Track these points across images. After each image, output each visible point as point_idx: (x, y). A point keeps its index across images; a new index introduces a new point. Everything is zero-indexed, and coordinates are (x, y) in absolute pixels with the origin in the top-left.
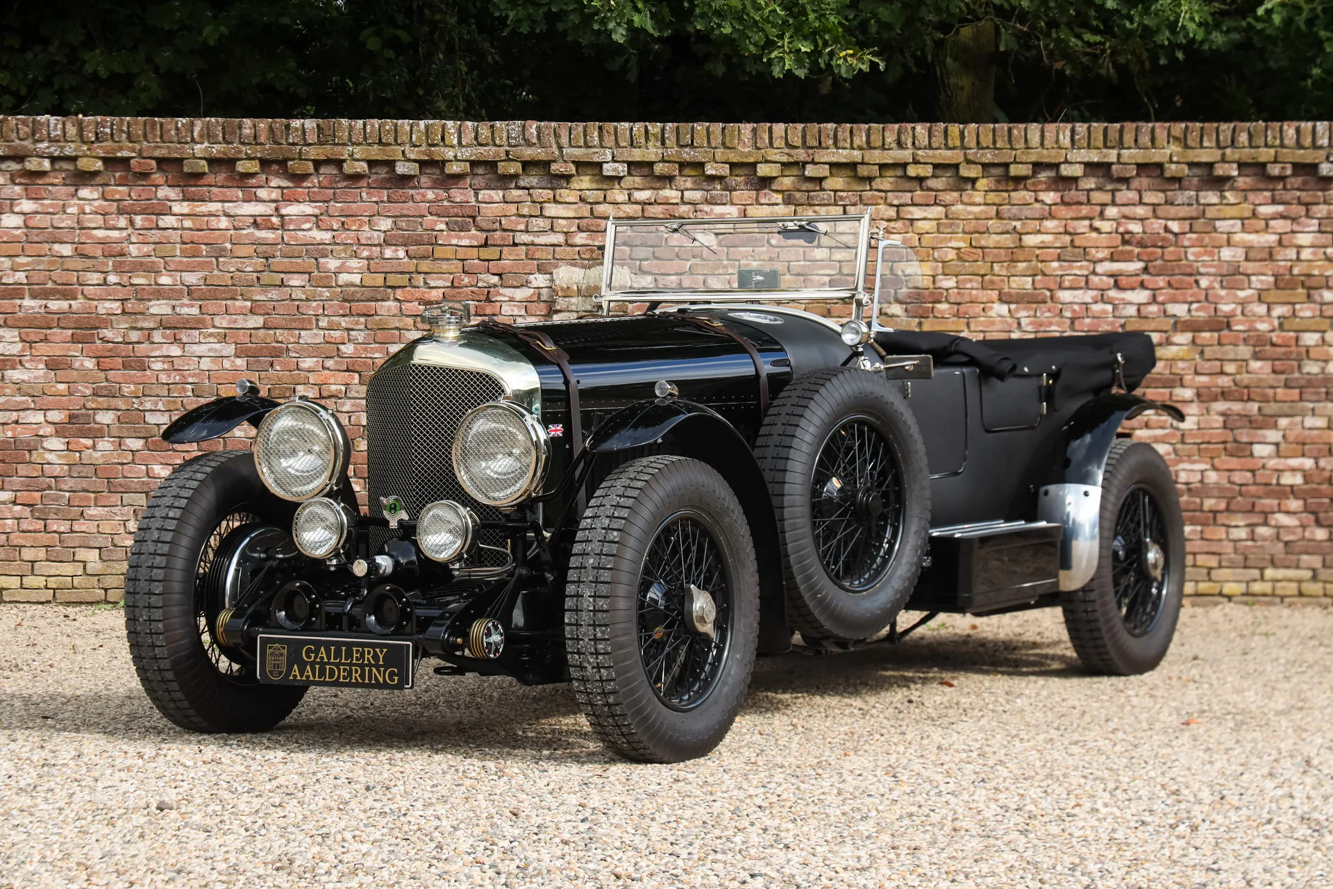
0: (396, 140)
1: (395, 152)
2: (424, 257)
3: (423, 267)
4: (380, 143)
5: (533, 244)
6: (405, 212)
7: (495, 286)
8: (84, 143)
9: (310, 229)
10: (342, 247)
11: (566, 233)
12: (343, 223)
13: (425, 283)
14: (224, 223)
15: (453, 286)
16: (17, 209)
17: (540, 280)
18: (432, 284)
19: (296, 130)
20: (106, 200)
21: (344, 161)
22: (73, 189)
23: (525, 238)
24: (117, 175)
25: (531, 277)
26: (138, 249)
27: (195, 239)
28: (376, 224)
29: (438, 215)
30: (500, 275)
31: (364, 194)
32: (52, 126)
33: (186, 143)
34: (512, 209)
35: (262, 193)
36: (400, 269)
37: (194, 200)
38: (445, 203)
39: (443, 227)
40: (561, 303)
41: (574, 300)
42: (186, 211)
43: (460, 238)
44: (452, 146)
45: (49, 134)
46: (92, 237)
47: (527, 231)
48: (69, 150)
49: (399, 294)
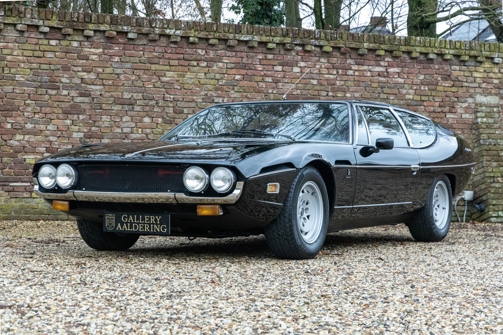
0: (430, 45)
1: (430, 50)
2: (434, 90)
3: (433, 94)
4: (424, 46)
5: (469, 87)
6: (428, 73)
7: (456, 101)
8: (327, 40)
9: (397, 78)
10: (407, 85)
11: (479, 83)
12: (408, 76)
13: (433, 99)
14: (369, 74)
15: (442, 101)
16: (299, 65)
17: (470, 100)
18: (436, 100)
19: (398, 39)
20: (329, 63)
21: (412, 52)
22: (318, 58)
23: (466, 84)
24: (334, 53)
25: (468, 99)
26: (340, 83)
27: (359, 80)
28: (418, 77)
29: (439, 74)
30: (457, 98)
31: (415, 65)
32: (316, 33)
33: (361, 42)
34: (462, 73)
35: (382, 63)
36: (426, 94)
37: (359, 65)
38: (441, 70)
39: (440, 79)
40: (480, 109)
41: (483, 108)
42: (356, 68)
43: (446, 83)
44: (448, 49)
45: (315, 36)
46: (324, 77)
47: (466, 82)
48: (321, 43)
49: (425, 104)
